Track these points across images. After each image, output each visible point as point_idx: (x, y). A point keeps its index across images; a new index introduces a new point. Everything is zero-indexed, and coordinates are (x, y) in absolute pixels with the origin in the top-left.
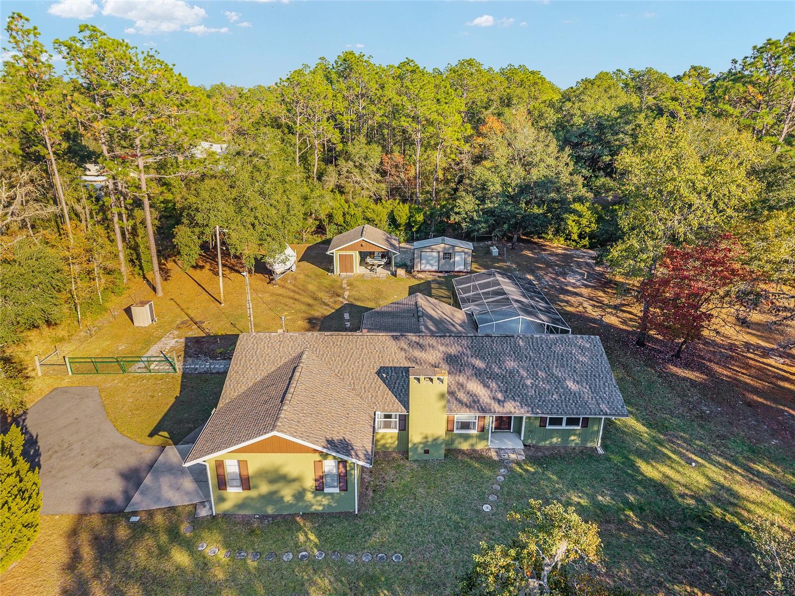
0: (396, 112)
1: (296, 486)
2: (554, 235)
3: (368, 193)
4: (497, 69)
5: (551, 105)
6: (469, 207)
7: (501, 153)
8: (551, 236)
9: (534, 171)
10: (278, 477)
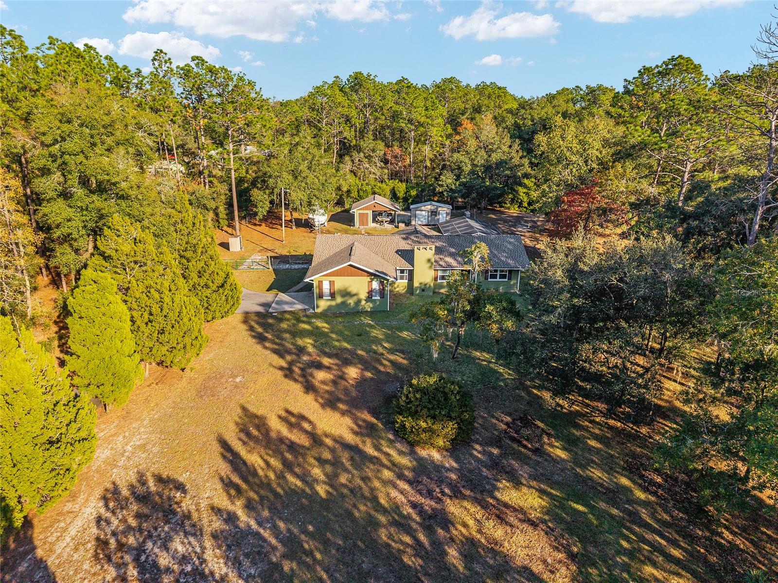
0: (395, 116)
1: (355, 298)
2: (511, 204)
3: (374, 176)
4: (473, 86)
5: (510, 111)
6: (449, 181)
7: (472, 144)
8: (509, 205)
9: (494, 155)
10: (346, 294)
